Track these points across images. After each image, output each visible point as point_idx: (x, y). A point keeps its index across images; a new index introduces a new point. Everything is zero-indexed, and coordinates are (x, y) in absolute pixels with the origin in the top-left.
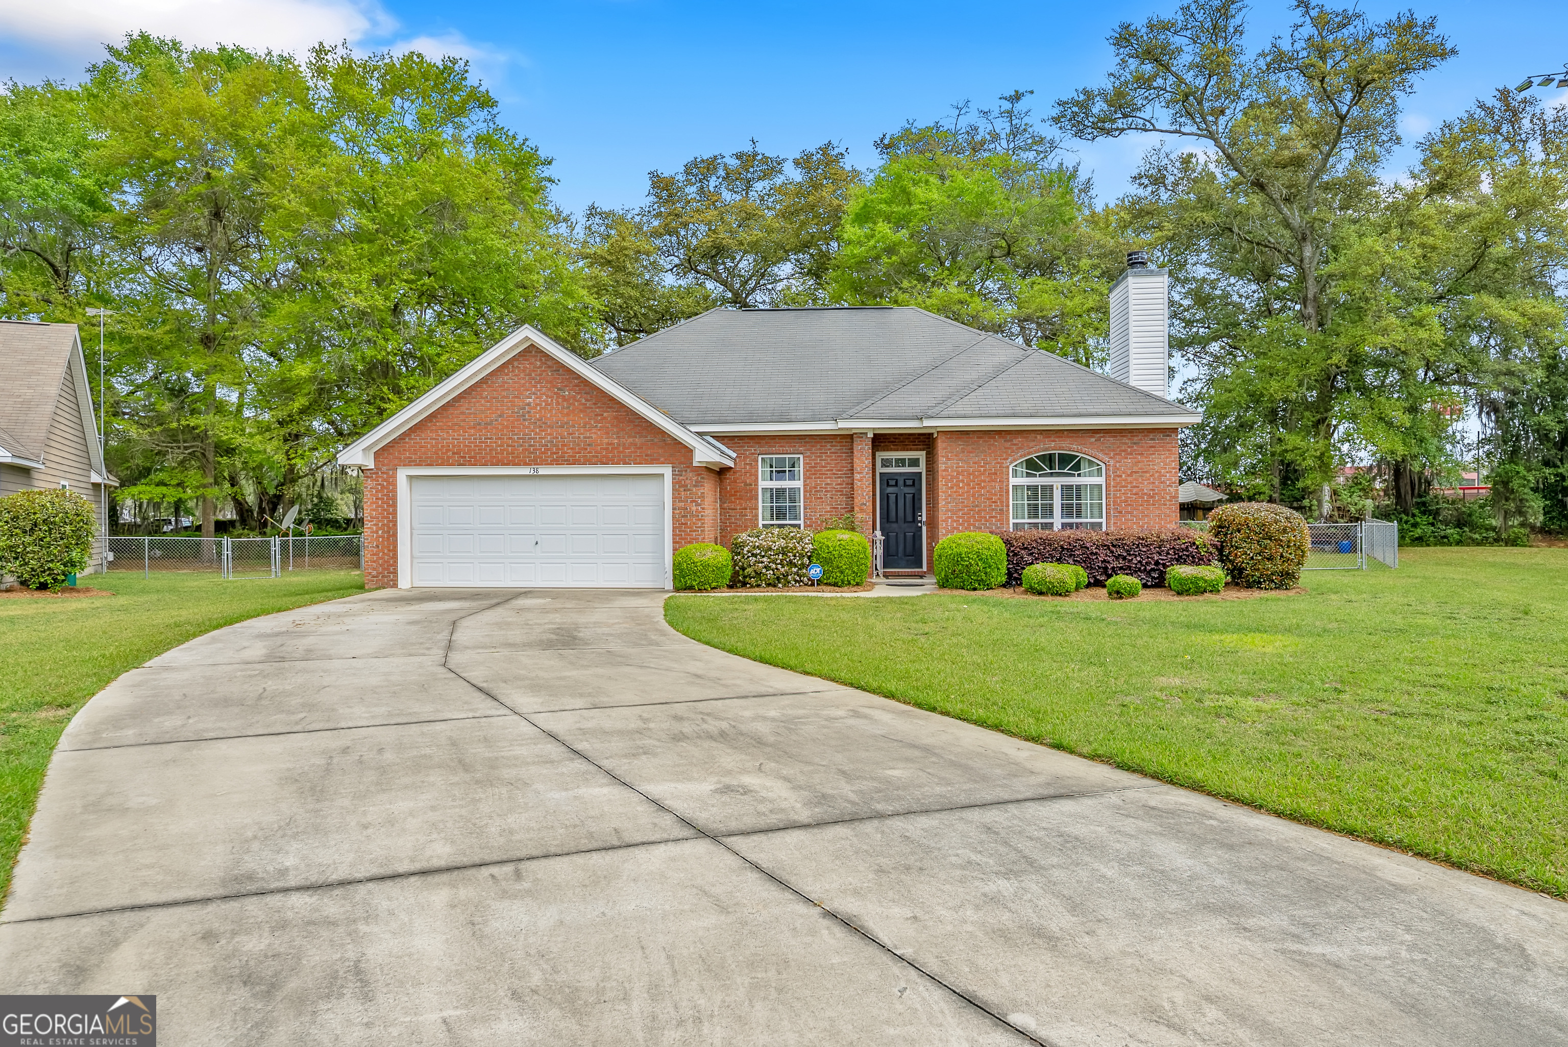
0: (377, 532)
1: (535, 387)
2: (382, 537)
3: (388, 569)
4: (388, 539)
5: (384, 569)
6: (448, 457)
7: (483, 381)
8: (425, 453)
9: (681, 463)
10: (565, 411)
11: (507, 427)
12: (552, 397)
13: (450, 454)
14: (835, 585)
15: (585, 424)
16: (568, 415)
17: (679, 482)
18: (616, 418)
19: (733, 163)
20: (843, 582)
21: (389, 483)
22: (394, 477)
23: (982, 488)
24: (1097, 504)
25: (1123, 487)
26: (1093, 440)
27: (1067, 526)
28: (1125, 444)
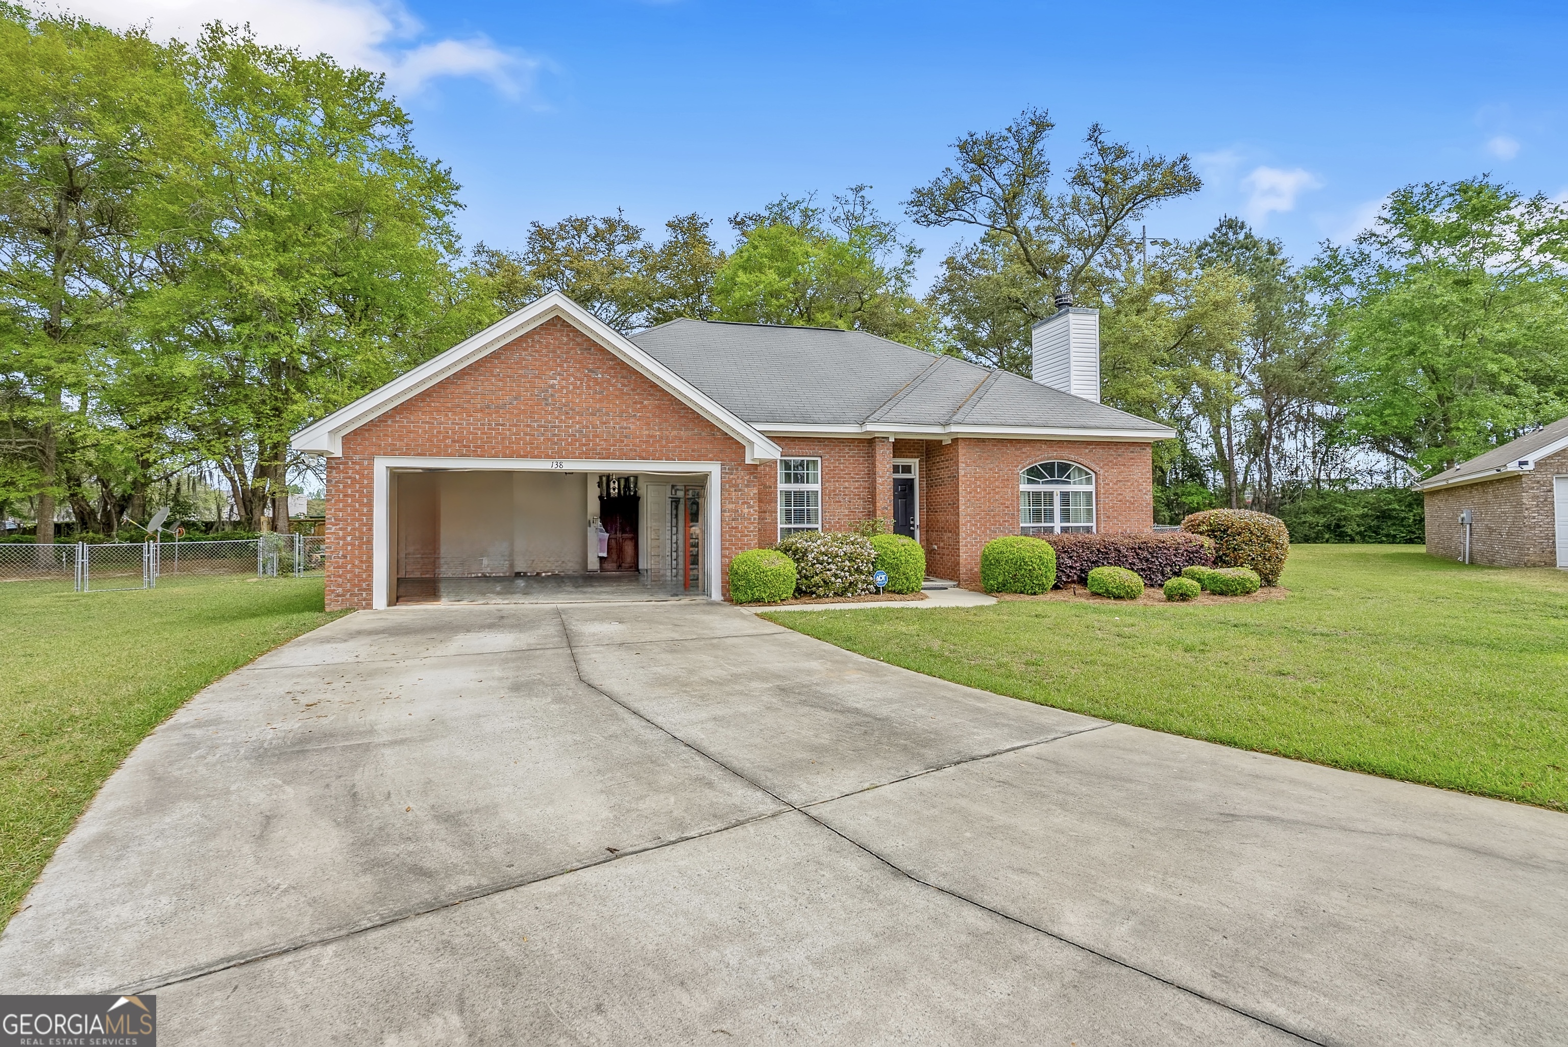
0: (344, 538)
1: (561, 366)
2: (353, 545)
3: (359, 585)
4: (360, 547)
5: (354, 585)
6: (446, 446)
7: (495, 355)
8: (414, 440)
9: (732, 460)
10: (598, 396)
11: (524, 412)
12: (581, 380)
13: (449, 441)
14: (900, 592)
15: (622, 412)
16: (600, 401)
17: (730, 481)
18: (658, 407)
19: (602, 226)
20: (908, 589)
21: (362, 476)
22: (371, 467)
23: (997, 493)
24: (1088, 510)
25: (1111, 494)
26: (1087, 451)
27: (1065, 530)
28: (1112, 455)
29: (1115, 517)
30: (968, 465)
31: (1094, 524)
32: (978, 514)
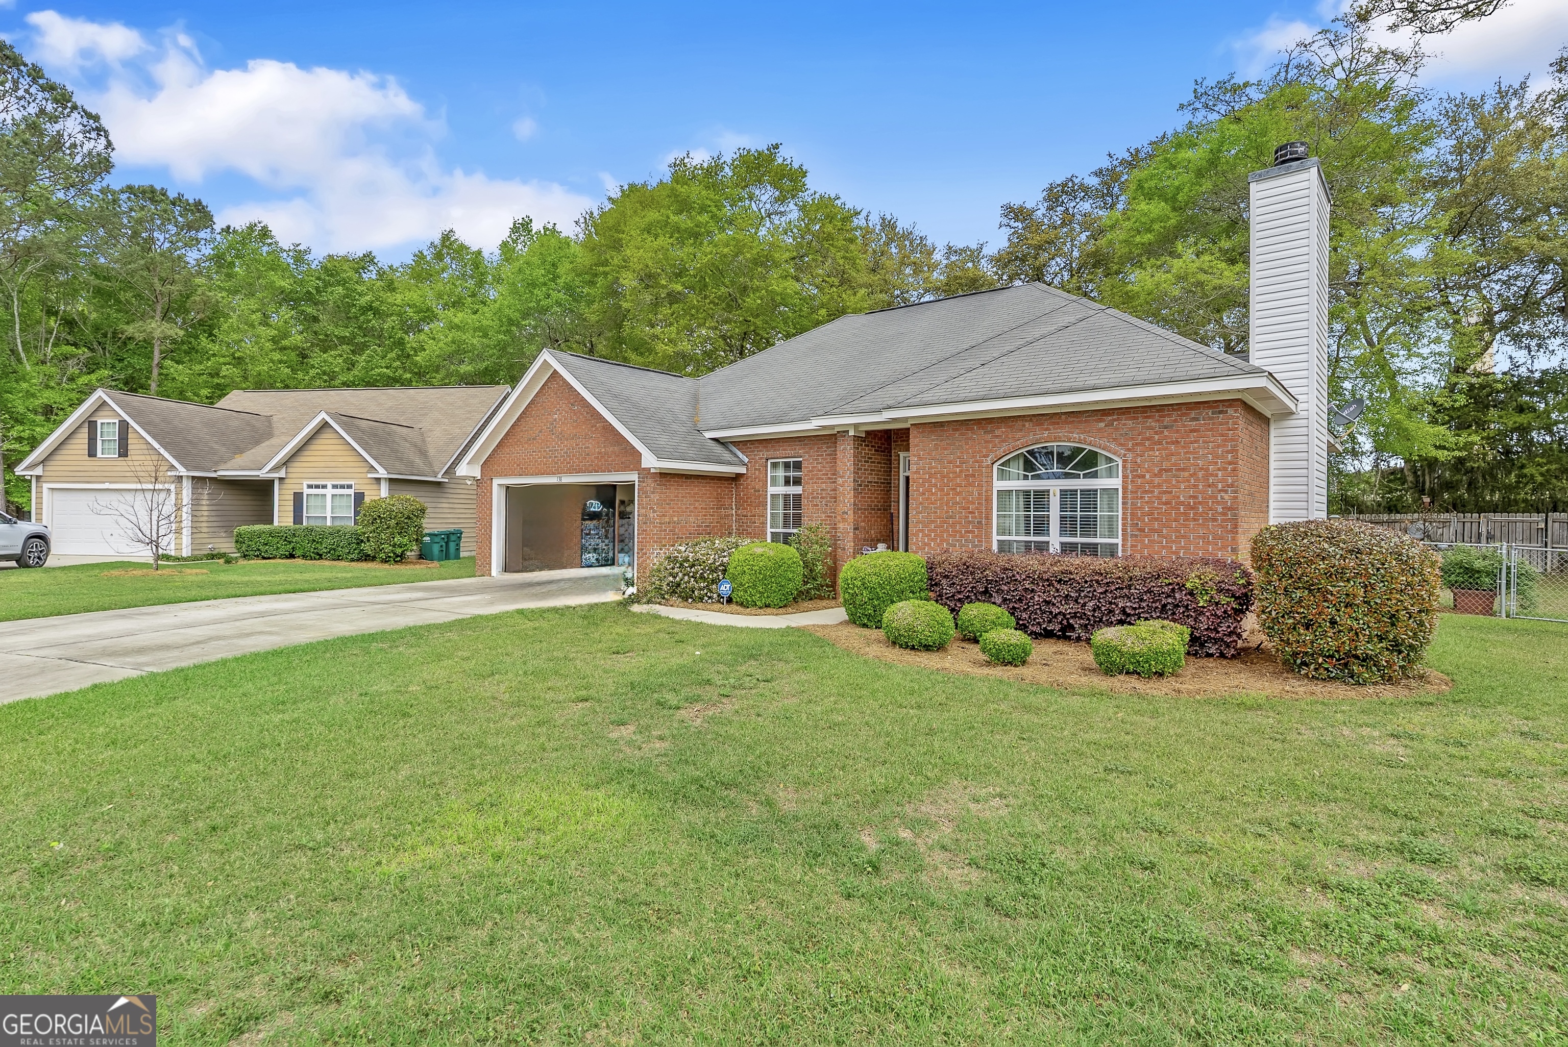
3: (486, 561)
7: (532, 402)
8: (504, 466)
11: (543, 441)
12: (568, 412)
21: (487, 491)
22: (491, 485)
23: (958, 494)
24: (1111, 517)
25: (1146, 492)
26: (1102, 425)
27: (1067, 548)
28: (1151, 428)
29: (1155, 531)
30: (920, 458)
31: (1119, 541)
32: (933, 522)
